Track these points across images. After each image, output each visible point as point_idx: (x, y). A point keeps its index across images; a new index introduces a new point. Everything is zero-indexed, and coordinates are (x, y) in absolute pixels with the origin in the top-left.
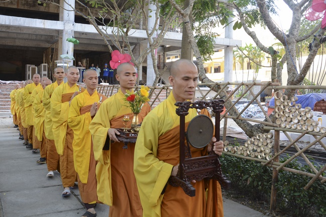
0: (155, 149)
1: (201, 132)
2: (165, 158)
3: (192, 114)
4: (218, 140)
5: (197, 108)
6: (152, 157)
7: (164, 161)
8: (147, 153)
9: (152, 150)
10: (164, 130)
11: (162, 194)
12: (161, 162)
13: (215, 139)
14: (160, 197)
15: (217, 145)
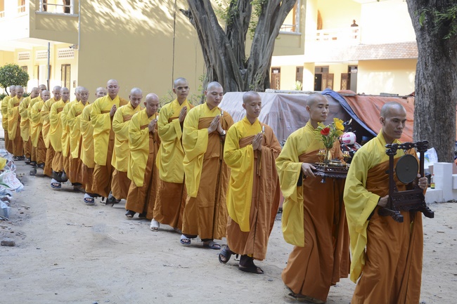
0: (365, 181)
1: (407, 170)
2: (374, 190)
3: (400, 153)
4: (422, 176)
5: (403, 149)
6: (362, 188)
7: (373, 192)
8: (357, 183)
9: (362, 181)
10: (374, 164)
11: (368, 220)
12: (370, 193)
13: (419, 175)
14: (366, 223)
15: (421, 180)
